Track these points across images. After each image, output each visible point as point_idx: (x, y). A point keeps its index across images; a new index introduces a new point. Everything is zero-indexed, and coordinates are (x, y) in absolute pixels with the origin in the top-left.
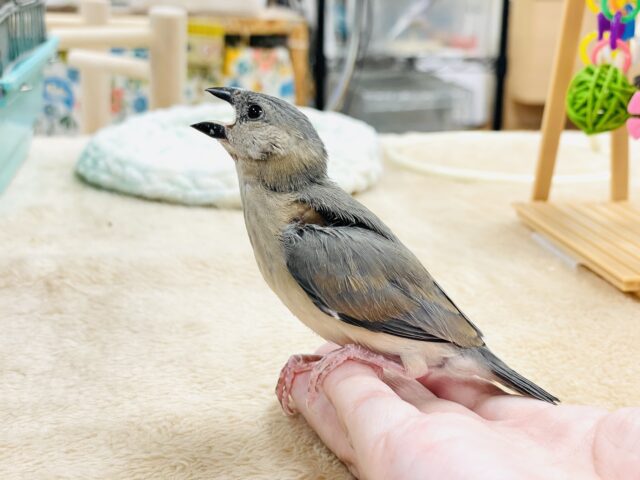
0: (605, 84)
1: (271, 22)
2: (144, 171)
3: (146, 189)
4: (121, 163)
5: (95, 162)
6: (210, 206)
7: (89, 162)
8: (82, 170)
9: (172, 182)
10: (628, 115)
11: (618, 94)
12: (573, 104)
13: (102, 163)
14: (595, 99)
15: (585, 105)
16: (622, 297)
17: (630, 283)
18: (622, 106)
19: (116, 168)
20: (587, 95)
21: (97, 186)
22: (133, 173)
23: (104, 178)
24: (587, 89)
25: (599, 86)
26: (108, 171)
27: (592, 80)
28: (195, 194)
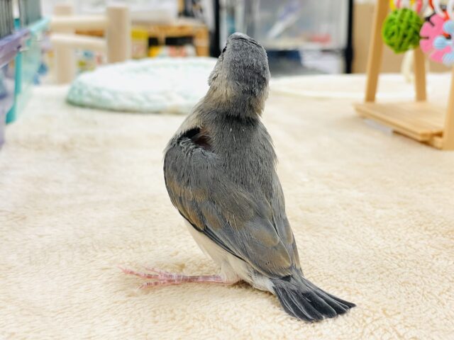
0: (405, 19)
1: (181, 28)
2: (114, 94)
3: (116, 104)
4: (98, 90)
5: (80, 92)
6: (157, 113)
7: (76, 92)
8: (71, 98)
9: (132, 99)
10: (420, 38)
11: (413, 26)
12: (386, 33)
13: (85, 92)
14: (399, 29)
15: (393, 34)
16: (419, 145)
17: (424, 135)
18: (416, 33)
19: (95, 93)
20: (394, 28)
21: (82, 106)
22: (106, 95)
23: (87, 100)
24: (394, 24)
25: (401, 21)
26: (90, 95)
27: (397, 17)
28: (147, 105)
